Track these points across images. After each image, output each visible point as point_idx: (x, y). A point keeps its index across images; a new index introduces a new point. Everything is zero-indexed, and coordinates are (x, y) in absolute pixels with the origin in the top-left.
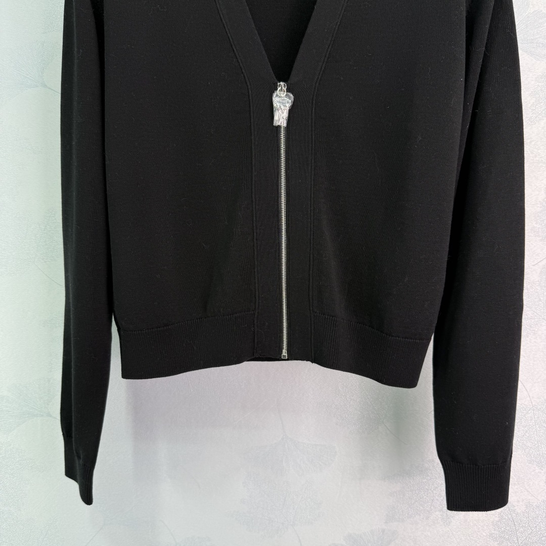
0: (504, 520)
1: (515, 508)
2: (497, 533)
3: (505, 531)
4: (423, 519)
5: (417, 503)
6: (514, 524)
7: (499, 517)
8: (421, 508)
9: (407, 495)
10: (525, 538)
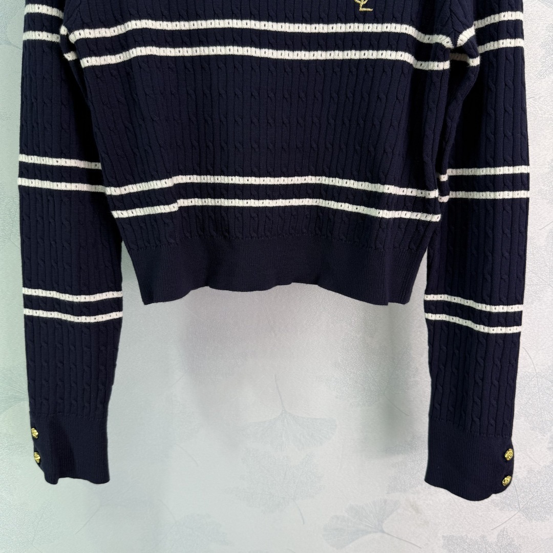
1: (517, 474)
3: (506, 497)
6: (516, 490)
10: (526, 502)
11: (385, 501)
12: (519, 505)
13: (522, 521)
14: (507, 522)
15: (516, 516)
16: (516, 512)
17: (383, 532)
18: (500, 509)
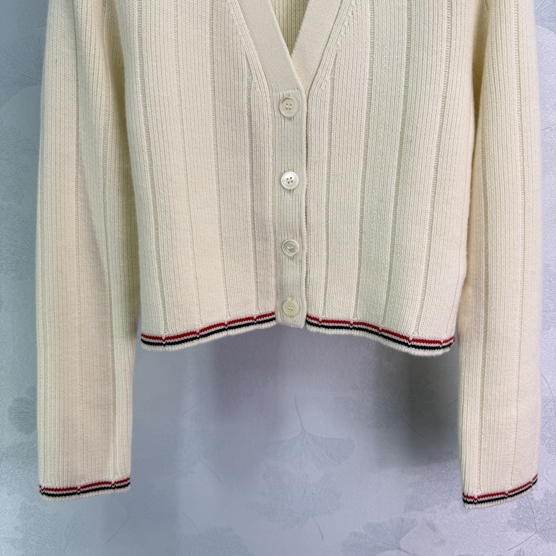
0: (523, 508)
1: (534, 496)
2: (516, 519)
3: (523, 518)
4: (442, 507)
5: (435, 493)
6: (533, 511)
7: (517, 505)
8: (440, 497)
9: (426, 485)
10: (543, 524)
11: (402, 520)
12: (536, 526)
13: (539, 542)
14: (524, 543)
15: (533, 537)
16: (533, 534)
17: (400, 549)
18: (517, 530)
